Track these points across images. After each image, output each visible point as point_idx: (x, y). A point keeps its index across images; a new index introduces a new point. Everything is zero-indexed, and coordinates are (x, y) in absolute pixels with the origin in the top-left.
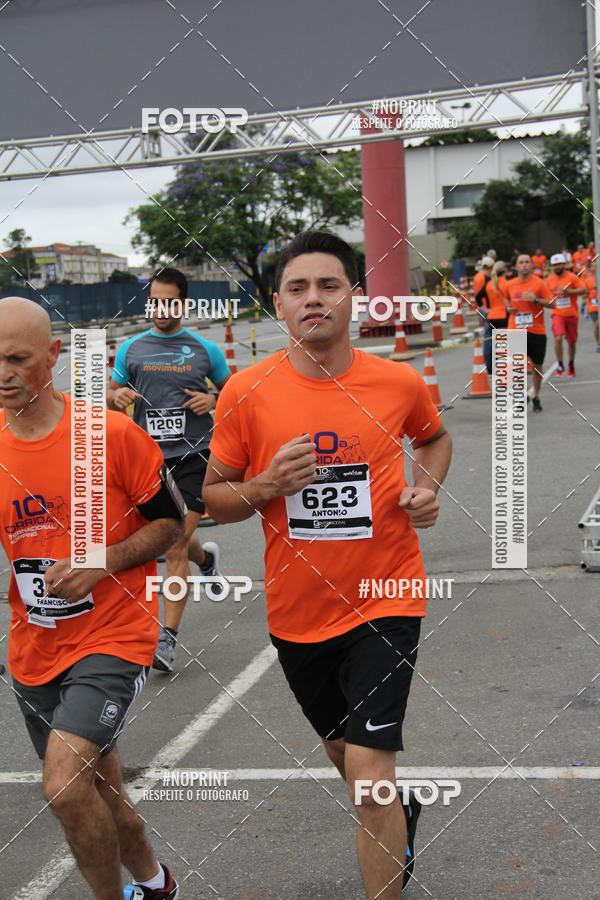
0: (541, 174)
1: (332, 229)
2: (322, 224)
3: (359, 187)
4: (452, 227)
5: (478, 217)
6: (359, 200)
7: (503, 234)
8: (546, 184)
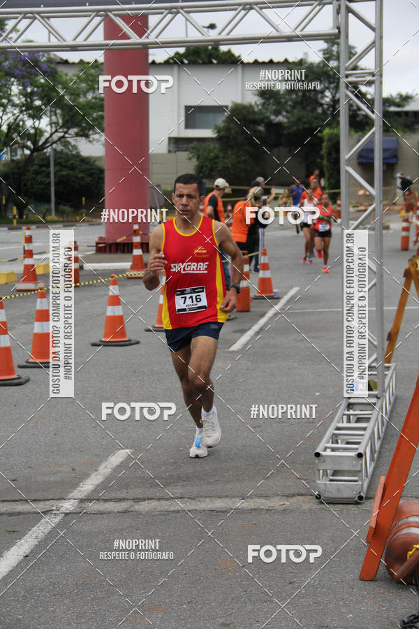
0: (283, 100)
1: (71, 140)
2: (62, 134)
3: (102, 100)
4: (193, 148)
5: (219, 139)
6: (101, 113)
7: (243, 158)
8: (287, 111)
